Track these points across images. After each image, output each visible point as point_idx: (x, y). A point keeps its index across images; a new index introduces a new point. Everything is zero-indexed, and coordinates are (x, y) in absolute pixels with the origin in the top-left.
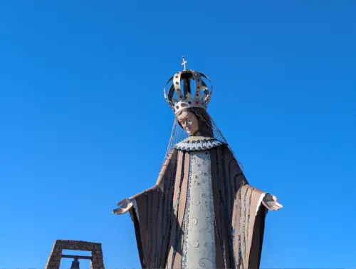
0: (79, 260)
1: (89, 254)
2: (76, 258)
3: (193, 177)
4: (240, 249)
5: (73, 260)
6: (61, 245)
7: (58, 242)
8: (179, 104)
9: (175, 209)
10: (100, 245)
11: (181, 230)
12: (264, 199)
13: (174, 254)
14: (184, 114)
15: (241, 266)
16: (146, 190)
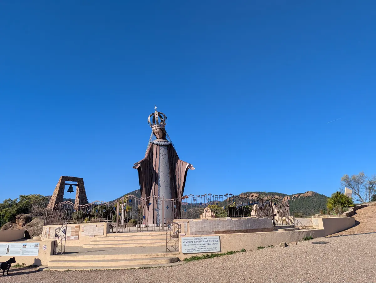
0: (73, 186)
1: (77, 183)
2: (71, 185)
3: (161, 155)
4: (179, 183)
5: (69, 186)
6: (64, 179)
7: (63, 177)
8: (156, 126)
9: (154, 167)
10: (82, 179)
11: (157, 175)
12: (188, 166)
13: (155, 185)
14: (158, 130)
15: (179, 189)
16: (143, 159)
